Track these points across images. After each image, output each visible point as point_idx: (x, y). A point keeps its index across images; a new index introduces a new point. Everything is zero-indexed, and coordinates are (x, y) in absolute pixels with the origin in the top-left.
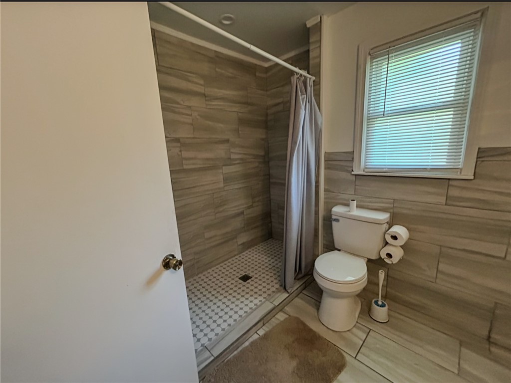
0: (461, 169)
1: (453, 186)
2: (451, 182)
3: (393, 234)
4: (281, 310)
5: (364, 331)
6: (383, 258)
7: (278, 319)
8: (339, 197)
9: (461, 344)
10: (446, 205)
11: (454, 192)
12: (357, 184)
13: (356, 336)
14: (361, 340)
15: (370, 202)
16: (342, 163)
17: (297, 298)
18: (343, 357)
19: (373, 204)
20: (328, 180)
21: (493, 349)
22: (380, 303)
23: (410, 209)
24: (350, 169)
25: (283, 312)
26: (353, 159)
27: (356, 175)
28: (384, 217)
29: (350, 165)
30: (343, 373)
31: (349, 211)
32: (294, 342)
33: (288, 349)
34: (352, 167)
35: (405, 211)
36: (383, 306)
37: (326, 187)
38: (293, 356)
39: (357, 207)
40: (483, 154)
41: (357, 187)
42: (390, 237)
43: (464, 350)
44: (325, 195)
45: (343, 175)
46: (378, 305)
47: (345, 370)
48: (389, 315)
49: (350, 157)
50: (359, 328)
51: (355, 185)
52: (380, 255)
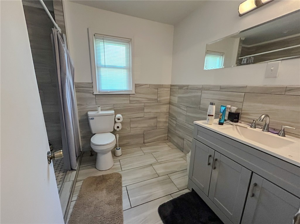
0: (132, 91)
1: (131, 97)
2: (130, 95)
3: (118, 118)
4: (76, 182)
5: (118, 162)
6: (116, 129)
7: (79, 186)
8: (87, 107)
9: (141, 147)
10: (130, 103)
11: (131, 99)
12: (96, 99)
13: (117, 165)
14: (119, 165)
15: (104, 107)
16: (86, 89)
17: (80, 171)
18: (119, 174)
19: (105, 108)
20: (79, 99)
21: (146, 144)
22: (118, 148)
23: (119, 107)
24: (92, 92)
25: (79, 181)
26: (93, 86)
27: (95, 95)
28: (113, 112)
29: (92, 90)
30: (122, 178)
31: (98, 113)
32: (97, 186)
33: (97, 190)
34: (93, 91)
35: (119, 108)
36: (119, 149)
37: (78, 103)
38: (102, 190)
39: (101, 110)
40: (137, 86)
41: (96, 101)
42: (117, 119)
43: (142, 148)
44: (78, 107)
45: (88, 95)
46: (118, 149)
47: (122, 176)
48: (122, 152)
49: (91, 85)
50: (116, 162)
51: (96, 100)
52: (114, 128)
